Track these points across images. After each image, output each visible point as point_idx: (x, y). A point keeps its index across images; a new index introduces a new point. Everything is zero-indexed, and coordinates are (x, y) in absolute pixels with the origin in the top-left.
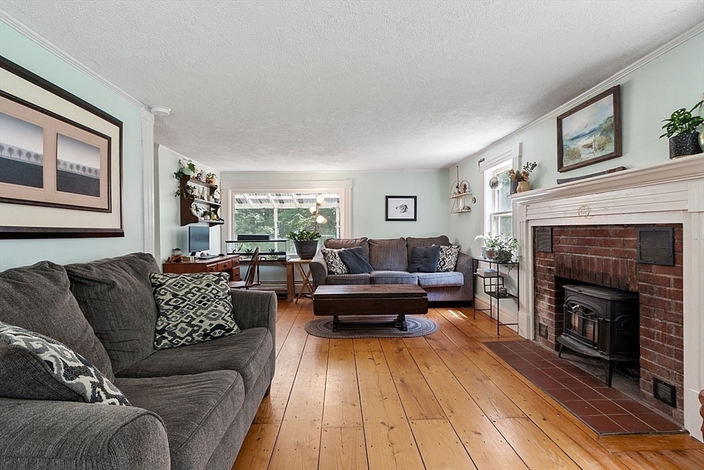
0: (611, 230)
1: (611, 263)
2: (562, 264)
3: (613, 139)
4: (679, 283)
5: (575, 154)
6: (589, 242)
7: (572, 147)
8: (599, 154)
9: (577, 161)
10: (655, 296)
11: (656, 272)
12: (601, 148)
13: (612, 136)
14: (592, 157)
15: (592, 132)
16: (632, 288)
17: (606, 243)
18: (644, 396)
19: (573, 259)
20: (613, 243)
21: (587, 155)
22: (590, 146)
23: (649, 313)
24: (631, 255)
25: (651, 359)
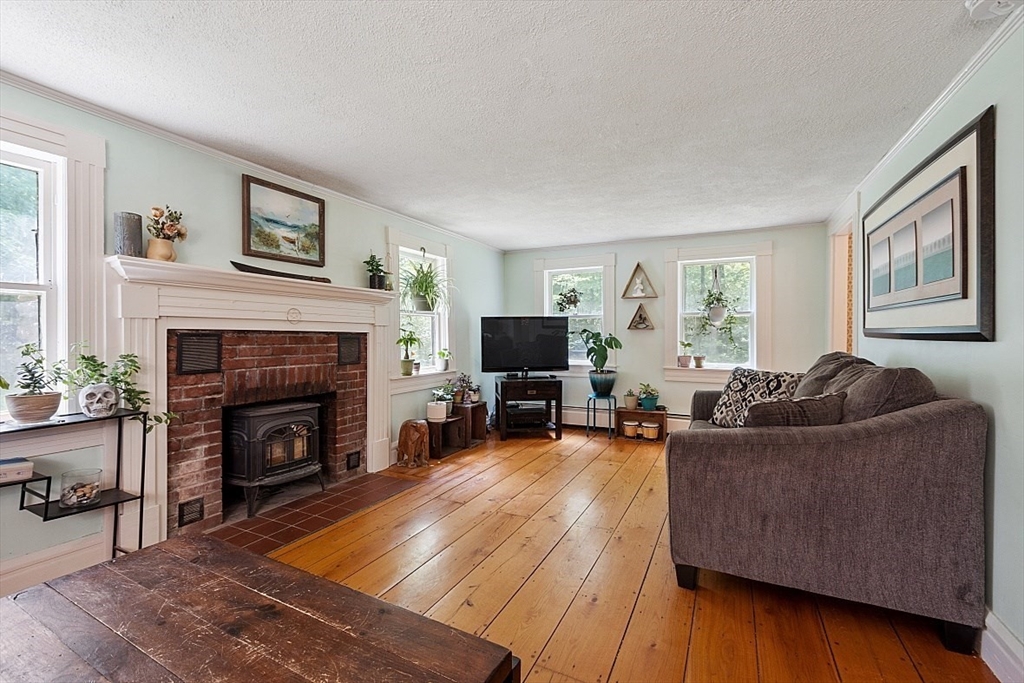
0: (315, 336)
1: (313, 371)
2: (242, 386)
3: (317, 247)
4: (364, 375)
5: (269, 240)
6: (288, 351)
7: (267, 230)
8: (302, 256)
9: (275, 251)
10: (348, 390)
11: (350, 370)
12: (305, 250)
13: (316, 243)
14: (294, 255)
15: (294, 227)
16: (332, 389)
17: (310, 351)
18: (340, 476)
19: (263, 375)
20: (317, 350)
21: (286, 249)
22: (293, 242)
23: (344, 405)
24: (332, 359)
25: (345, 444)
